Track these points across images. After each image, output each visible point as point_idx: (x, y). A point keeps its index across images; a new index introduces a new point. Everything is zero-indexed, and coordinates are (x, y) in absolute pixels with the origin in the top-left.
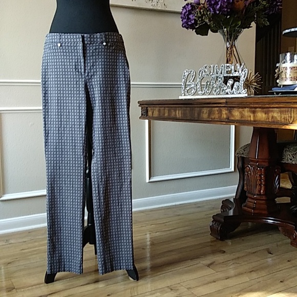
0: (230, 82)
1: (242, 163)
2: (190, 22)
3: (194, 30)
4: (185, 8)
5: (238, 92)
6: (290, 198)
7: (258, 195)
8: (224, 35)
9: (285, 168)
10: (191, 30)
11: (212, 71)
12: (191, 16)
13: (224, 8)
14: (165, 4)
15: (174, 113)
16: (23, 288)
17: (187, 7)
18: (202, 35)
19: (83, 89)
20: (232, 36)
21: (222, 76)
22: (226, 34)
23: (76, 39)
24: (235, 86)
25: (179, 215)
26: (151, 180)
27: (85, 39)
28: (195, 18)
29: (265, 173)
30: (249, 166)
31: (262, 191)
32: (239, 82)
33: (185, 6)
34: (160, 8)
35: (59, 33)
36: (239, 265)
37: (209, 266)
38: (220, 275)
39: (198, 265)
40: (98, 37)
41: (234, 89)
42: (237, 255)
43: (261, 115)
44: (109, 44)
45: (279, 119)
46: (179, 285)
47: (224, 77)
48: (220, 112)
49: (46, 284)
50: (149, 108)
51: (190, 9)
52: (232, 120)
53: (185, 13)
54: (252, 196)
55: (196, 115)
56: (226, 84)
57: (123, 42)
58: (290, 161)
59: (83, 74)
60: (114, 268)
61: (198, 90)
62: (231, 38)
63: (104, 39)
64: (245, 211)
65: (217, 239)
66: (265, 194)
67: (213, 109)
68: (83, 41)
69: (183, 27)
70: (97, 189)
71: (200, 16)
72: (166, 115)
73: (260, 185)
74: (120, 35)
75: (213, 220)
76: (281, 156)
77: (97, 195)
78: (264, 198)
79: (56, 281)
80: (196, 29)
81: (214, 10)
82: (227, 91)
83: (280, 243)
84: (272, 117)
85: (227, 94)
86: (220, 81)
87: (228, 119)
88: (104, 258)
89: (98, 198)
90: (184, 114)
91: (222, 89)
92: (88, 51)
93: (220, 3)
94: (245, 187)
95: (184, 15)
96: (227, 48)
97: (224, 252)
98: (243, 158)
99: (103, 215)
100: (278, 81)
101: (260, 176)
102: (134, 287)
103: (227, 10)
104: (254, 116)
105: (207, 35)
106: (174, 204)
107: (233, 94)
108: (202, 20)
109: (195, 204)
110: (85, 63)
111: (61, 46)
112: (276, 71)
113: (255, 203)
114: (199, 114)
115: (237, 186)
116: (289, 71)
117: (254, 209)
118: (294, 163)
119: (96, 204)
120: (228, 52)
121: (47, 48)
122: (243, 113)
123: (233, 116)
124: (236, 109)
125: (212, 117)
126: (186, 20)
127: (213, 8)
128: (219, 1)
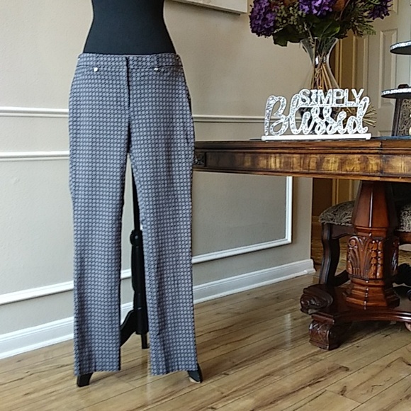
2: (267, 24)
4: (259, 4)
7: (371, 279)
12: (268, 16)
13: (325, 6)
15: (265, 162)
17: (261, 1)
18: (282, 46)
23: (118, 63)
27: (131, 63)
28: (277, 19)
30: (356, 238)
31: (378, 274)
34: (201, 2)
40: (148, 59)
44: (162, 70)
50: (209, 155)
53: (259, 10)
54: (362, 282)
55: (313, 165)
57: (181, 66)
59: (127, 108)
63: (156, 63)
66: (383, 278)
67: (351, 156)
68: (127, 65)
69: (253, 32)
72: (248, 164)
73: (376, 265)
74: (178, 56)
75: (312, 319)
78: (380, 283)
80: (274, 35)
81: (311, 8)
87: (381, 172)
90: (287, 163)
92: (134, 79)
96: (316, 66)
101: (376, 252)
103: (328, 10)
105: (286, 46)
110: (129, 94)
111: (98, 70)
113: (366, 291)
114: (319, 164)
120: (317, 72)
121: (80, 73)
123: (392, 167)
124: (399, 157)
125: (348, 169)
126: (260, 22)
127: (309, 5)
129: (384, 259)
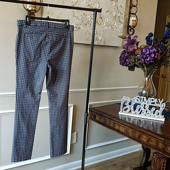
2: (126, 63)
4: (124, 54)
10: (125, 67)
12: (127, 60)
14: (104, 42)
15: (118, 127)
21: (148, 105)
24: (156, 112)
32: (159, 110)
41: (155, 114)
47: (150, 106)
53: (124, 57)
55: (137, 136)
56: (150, 110)
69: (120, 65)
73: (163, 169)
80: (129, 67)
81: (145, 61)
82: (150, 114)
85: (151, 116)
90: (126, 131)
93: (149, 58)
101: (164, 163)
103: (152, 62)
107: (154, 117)
125: (150, 143)
126: (123, 62)
127: (144, 59)
128: (149, 56)
129: (166, 167)
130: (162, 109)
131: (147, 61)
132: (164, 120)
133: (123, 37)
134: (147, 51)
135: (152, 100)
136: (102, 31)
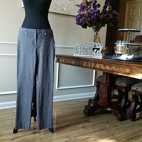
0: (95, 50)
1: (98, 84)
2: (80, 22)
3: (81, 26)
4: (78, 16)
5: (99, 55)
6: (117, 99)
7: (104, 98)
8: (94, 29)
9: (116, 87)
10: (80, 25)
11: (88, 45)
12: (80, 20)
13: (94, 18)
14: (68, 12)
15: (71, 62)
16: (4, 135)
17: (79, 16)
18: (85, 28)
19: (35, 52)
20: (97, 30)
21: (92, 47)
22: (95, 28)
23: (33, 31)
24: (97, 52)
25: (70, 105)
26: (58, 89)
27: (38, 31)
28: (82, 21)
29: (107, 89)
30: (101, 85)
31: (106, 97)
32: (99, 50)
33: (78, 15)
34: (66, 14)
35: (27, 28)
36: (95, 128)
37: (83, 127)
38: (88, 132)
39: (78, 127)
40: (43, 31)
41: (97, 53)
42: (95, 123)
43: (108, 68)
44: (47, 34)
45: (115, 70)
46: (70, 135)
47: (93, 48)
48: (91, 64)
49: (14, 134)
50: (60, 58)
51: (80, 17)
52: (96, 68)
53: (78, 18)
54: (102, 98)
55: (81, 64)
57: (53, 33)
58: (118, 85)
59: (35, 46)
60: (44, 128)
61: (82, 52)
62: (96, 30)
63: (45, 32)
64: (98, 104)
65: (86, 116)
66: (107, 98)
67: (88, 62)
68: (37, 32)
69: (77, 24)
70: (38, 94)
71: (84, 20)
72: (68, 62)
73: (105, 94)
74: (52, 30)
75: (85, 108)
76: (115, 82)
77: (39, 97)
78: (107, 99)
79: (18, 132)
80: (82, 25)
81: (90, 19)
82: (94, 54)
83: (112, 119)
84: (112, 69)
85: (94, 55)
86: (91, 49)
87: (94, 67)
88: (40, 123)
89: (39, 98)
90: (76, 63)
91: (92, 53)
92: (38, 37)
93: (93, 16)
94: (99, 94)
95: (77, 19)
96: (95, 35)
97: (89, 122)
98: (99, 81)
99: (41, 105)
100: (115, 51)
101: (106, 90)
102: (52, 136)
103: (96, 19)
104: (105, 68)
105: (86, 28)
106: (68, 99)
107: (96, 55)
108: (85, 22)
109: (77, 100)
110: (37, 41)
111: (27, 33)
112: (115, 47)
113: (103, 101)
114: (82, 64)
115: (96, 92)
116: (120, 48)
117: (102, 104)
118: (120, 85)
119: (38, 101)
120: (95, 36)
121: (20, 34)
122: (101, 66)
123: (96, 66)
124: (98, 64)
127: (90, 18)
128: (93, 15)
130: (101, 49)
131: (92, 19)
132: (102, 56)
133: (78, 5)
134: (92, 12)
135: (95, 44)
136: (66, 4)
